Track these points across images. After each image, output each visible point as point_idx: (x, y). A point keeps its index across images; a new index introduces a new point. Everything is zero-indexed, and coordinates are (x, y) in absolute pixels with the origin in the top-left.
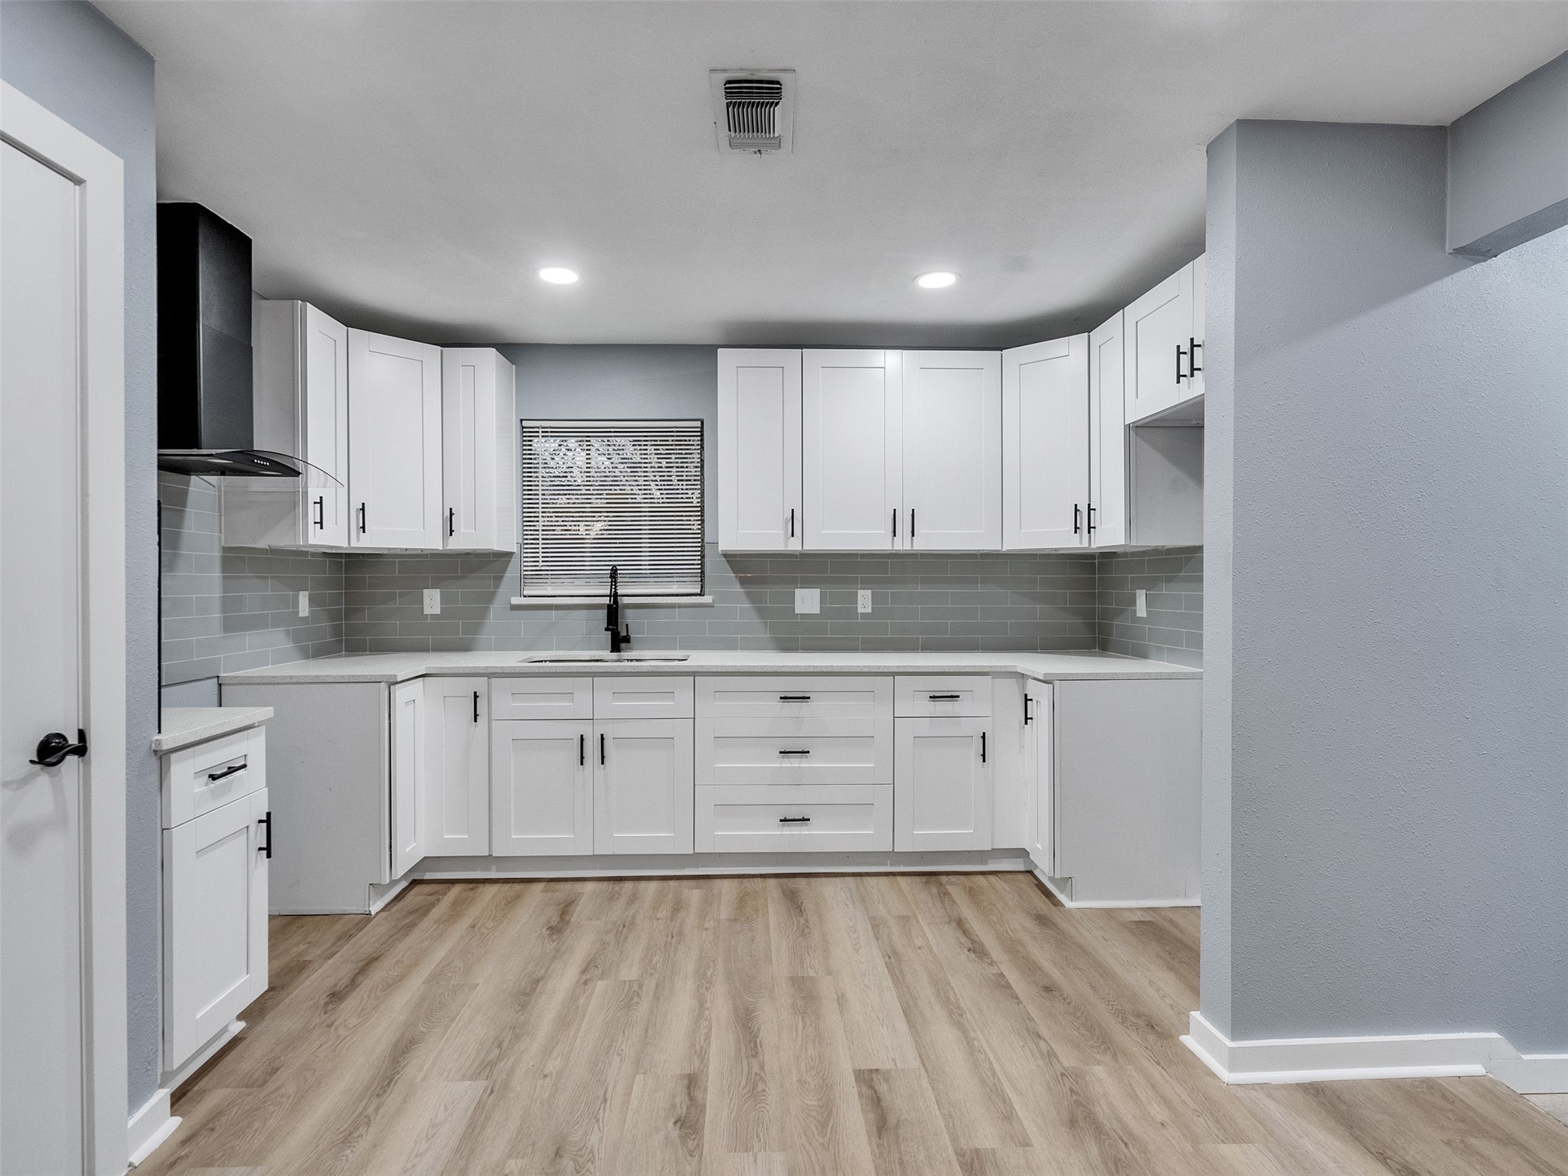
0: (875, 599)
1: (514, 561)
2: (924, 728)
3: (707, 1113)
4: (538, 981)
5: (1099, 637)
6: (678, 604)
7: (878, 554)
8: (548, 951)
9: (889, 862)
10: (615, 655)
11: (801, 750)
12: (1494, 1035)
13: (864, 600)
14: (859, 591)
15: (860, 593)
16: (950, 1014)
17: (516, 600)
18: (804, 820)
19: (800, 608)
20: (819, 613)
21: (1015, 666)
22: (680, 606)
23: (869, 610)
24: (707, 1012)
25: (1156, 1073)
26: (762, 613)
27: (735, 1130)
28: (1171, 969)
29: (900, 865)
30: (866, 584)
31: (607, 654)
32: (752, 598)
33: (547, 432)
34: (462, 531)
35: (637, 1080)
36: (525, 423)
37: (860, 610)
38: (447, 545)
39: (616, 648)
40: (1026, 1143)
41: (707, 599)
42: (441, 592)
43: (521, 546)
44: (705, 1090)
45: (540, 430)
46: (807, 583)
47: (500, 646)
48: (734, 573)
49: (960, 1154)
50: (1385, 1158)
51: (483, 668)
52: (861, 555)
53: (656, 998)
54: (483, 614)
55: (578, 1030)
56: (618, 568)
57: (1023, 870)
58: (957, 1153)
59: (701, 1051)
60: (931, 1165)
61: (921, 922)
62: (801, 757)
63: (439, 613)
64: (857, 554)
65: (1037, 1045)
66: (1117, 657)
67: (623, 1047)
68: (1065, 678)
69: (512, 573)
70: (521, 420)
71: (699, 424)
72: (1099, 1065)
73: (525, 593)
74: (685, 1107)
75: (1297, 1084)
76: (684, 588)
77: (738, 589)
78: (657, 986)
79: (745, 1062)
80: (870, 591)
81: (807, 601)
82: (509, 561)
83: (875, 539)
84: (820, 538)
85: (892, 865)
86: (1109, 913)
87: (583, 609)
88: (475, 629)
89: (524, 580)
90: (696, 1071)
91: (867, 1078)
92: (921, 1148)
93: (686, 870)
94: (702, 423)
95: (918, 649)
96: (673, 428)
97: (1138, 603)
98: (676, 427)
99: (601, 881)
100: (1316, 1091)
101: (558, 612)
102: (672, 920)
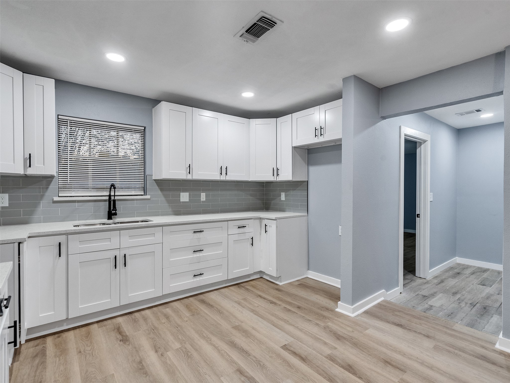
0: (206, 196)
1: (54, 181)
2: (236, 237)
3: (256, 378)
4: (140, 362)
5: (265, 206)
6: (135, 199)
7: (208, 181)
8: (131, 350)
9: (224, 283)
10: (110, 221)
11: (200, 250)
12: (384, 290)
13: (203, 196)
14: (201, 193)
15: (202, 194)
16: (285, 322)
17: (56, 199)
18: (201, 274)
19: (182, 200)
20: (188, 201)
21: (260, 216)
22: (137, 200)
23: (204, 200)
24: (219, 348)
25: (339, 319)
26: (168, 202)
27: (269, 380)
28: (317, 294)
29: (227, 283)
30: (204, 191)
31: (106, 221)
32: (165, 196)
33: (72, 122)
34: (36, 165)
35: (222, 379)
36: (60, 117)
37: (202, 200)
38: (27, 172)
39: (110, 218)
40: (336, 348)
41: (148, 197)
42: (9, 195)
43: (58, 173)
44: (247, 372)
45: (69, 121)
46: (185, 191)
47: (46, 220)
48: (158, 187)
49: (327, 358)
50: (389, 322)
51: (64, 231)
52: (202, 181)
53: (196, 350)
54: (36, 205)
55: (180, 373)
56: (115, 184)
57: (260, 277)
58: (326, 358)
59: (232, 361)
60: (324, 364)
61: (250, 299)
62: (200, 252)
63: (8, 206)
64: (201, 181)
65: (312, 323)
66: (272, 212)
67: (204, 371)
68: (280, 218)
69: (53, 186)
70: (58, 115)
71: (143, 128)
72: (329, 322)
73: (60, 195)
74: (247, 380)
75: (363, 312)
76: (137, 192)
77: (160, 192)
78: (192, 346)
79: (249, 359)
80: (205, 193)
81: (185, 197)
82: (53, 180)
83: (215, 176)
84: (197, 175)
85: (225, 284)
86: (290, 283)
87: (92, 202)
88: (31, 213)
89: (60, 189)
90: (238, 368)
91: (285, 347)
92: (317, 360)
93: (156, 302)
94: (145, 128)
95: (219, 212)
96: (132, 128)
97: (282, 196)
98: (134, 129)
99: (123, 316)
100: (366, 312)
101: (78, 203)
102: (170, 322)
